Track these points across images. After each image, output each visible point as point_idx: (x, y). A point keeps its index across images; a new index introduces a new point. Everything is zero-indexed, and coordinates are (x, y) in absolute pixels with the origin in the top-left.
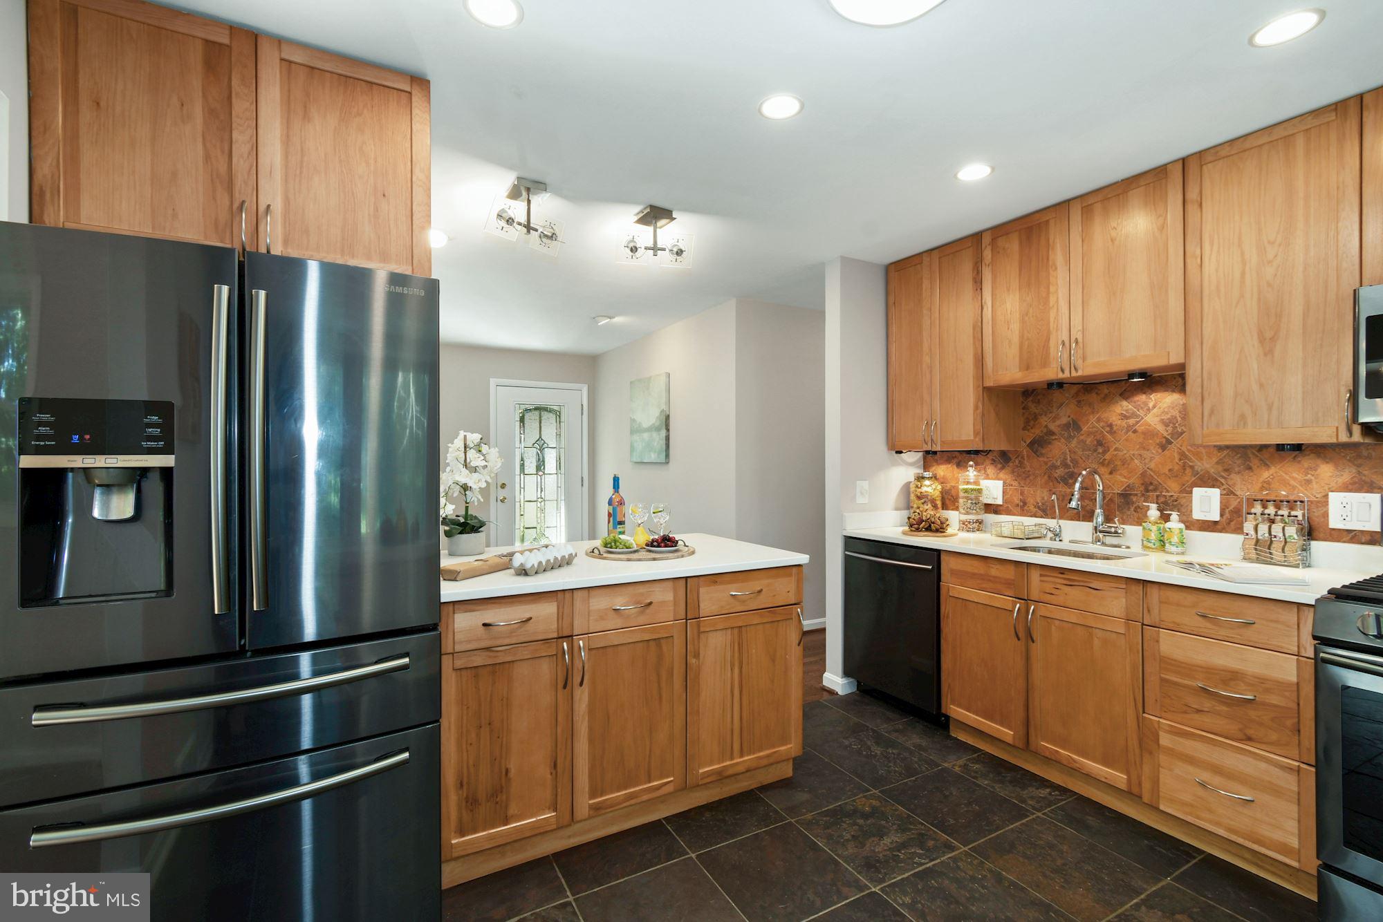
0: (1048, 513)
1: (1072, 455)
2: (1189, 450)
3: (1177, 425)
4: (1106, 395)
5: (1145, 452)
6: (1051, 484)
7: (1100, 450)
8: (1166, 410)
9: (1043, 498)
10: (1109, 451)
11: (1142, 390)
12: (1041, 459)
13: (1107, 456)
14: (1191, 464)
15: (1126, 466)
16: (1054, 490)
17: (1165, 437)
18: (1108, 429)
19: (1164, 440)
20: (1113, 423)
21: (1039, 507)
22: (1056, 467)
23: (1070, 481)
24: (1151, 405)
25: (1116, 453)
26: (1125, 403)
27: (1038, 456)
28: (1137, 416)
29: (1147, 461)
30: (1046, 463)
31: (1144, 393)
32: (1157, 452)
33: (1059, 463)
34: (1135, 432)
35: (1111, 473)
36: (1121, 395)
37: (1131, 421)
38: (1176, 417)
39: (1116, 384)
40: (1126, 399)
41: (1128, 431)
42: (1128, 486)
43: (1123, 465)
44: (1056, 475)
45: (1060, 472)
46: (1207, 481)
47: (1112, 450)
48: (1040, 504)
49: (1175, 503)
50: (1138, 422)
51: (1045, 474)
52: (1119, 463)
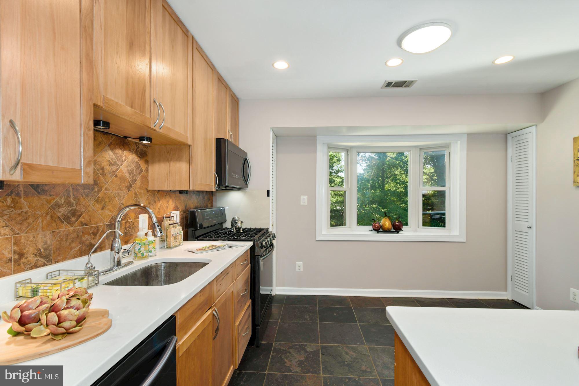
0: (51, 257)
1: (75, 193)
2: (138, 191)
3: (134, 175)
4: (100, 142)
5: (121, 192)
6: (54, 224)
7: (96, 190)
8: (130, 164)
9: (46, 243)
10: (101, 190)
11: (120, 146)
12: (43, 197)
13: (100, 195)
14: (138, 200)
15: (111, 203)
16: (58, 231)
17: (129, 182)
18: (101, 171)
19: (129, 184)
20: (105, 168)
21: (41, 255)
22: (59, 206)
23: (73, 219)
24: (124, 158)
25: (105, 192)
26: (111, 153)
27: (39, 193)
28: (117, 165)
29: (122, 198)
30: (49, 202)
31: (121, 149)
32: (126, 192)
33: (62, 201)
34: (116, 176)
35: (102, 209)
36: (109, 145)
37: (114, 168)
38: (133, 170)
39: (106, 136)
40: (112, 149)
41: (113, 175)
42: (112, 218)
43: (110, 202)
44: (59, 214)
45: (63, 211)
46: (144, 210)
47: (103, 189)
48: (42, 250)
49: (133, 226)
50: (117, 169)
51: (47, 214)
52: (107, 200)
